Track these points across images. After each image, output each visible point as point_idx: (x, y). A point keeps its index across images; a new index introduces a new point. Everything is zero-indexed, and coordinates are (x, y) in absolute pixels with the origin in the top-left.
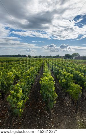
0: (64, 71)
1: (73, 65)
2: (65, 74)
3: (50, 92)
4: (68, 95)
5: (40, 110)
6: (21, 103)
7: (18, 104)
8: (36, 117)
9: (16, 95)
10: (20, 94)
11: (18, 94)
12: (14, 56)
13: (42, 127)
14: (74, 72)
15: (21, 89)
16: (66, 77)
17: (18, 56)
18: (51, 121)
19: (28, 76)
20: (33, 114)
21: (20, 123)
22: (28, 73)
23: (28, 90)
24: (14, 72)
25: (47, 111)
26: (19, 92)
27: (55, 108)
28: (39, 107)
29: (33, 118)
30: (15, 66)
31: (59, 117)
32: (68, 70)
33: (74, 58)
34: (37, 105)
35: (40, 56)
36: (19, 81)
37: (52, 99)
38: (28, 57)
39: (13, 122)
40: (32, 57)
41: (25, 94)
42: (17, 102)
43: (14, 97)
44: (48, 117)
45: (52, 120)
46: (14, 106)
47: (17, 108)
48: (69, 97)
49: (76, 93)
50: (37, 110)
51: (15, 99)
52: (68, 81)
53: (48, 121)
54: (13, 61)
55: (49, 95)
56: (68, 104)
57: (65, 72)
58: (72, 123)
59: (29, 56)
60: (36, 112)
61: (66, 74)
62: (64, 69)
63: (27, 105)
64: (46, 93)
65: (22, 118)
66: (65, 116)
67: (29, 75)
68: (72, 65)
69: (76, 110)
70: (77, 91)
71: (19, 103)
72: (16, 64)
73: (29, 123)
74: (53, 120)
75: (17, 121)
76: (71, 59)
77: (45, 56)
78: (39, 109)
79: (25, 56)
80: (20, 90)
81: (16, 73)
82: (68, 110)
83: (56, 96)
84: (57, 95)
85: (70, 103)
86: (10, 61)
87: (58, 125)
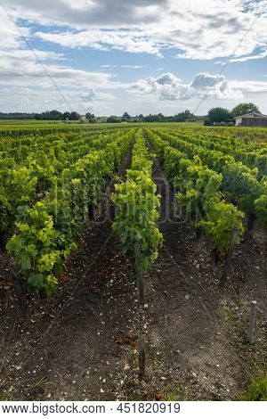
0: (197, 163)
1: (233, 143)
2: (197, 173)
3: (141, 227)
4: (203, 237)
5: (112, 281)
6: (50, 259)
7: (40, 261)
8: (100, 298)
9: (33, 235)
10: (48, 232)
11: (41, 233)
12: (37, 117)
13: (117, 324)
14: (227, 167)
15: (50, 217)
16: (199, 180)
17: (54, 116)
18: (145, 309)
19: (77, 181)
20: (91, 291)
21: (53, 313)
22: (78, 169)
23: (76, 221)
24: (35, 167)
25: (133, 283)
26: (45, 226)
27: (158, 274)
28: (111, 272)
29: (91, 302)
30: (41, 149)
31: (168, 300)
32: (212, 160)
33: (239, 121)
34: (106, 266)
35: (126, 114)
36: (47, 193)
37: (146, 245)
38: (84, 118)
39: (33, 312)
40: (99, 118)
41: (65, 233)
42: (39, 256)
43: (29, 240)
44: (135, 298)
45: (146, 306)
46: (27, 265)
47: (39, 272)
48: (207, 245)
49: (226, 231)
50: (104, 279)
51: (31, 248)
52: (206, 194)
53: (135, 310)
54: (34, 133)
55: (135, 234)
56: (199, 262)
57: (196, 168)
59: (89, 116)
60: (101, 286)
61: (200, 173)
62: (197, 157)
63: (75, 266)
64: (127, 228)
65: (61, 302)
66: (187, 297)
67: (79, 175)
68: (227, 144)
69: (223, 280)
70: (227, 225)
71: (45, 258)
72: (43, 141)
73: (80, 315)
74: (149, 306)
75: (43, 310)
76: (230, 125)
77: (141, 116)
78: (112, 277)
79: (74, 116)
80: (46, 222)
81: (41, 171)
82: (198, 280)
83: (157, 238)
84: (160, 235)
85: (206, 259)
86: (26, 133)
87: (163, 320)
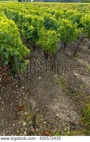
3: (14, 46)
4: (36, 49)
13: (11, 101)
16: (32, 21)
18: (23, 89)
25: (12, 77)
31: (32, 81)
44: (16, 85)
45: (23, 87)
49: (53, 44)
52: (37, 28)
53: (18, 91)
55: (14, 51)
56: (39, 61)
58: (51, 84)
61: (32, 18)
64: (7, 49)
66: (40, 78)
70: (53, 41)
76: (29, 2)
83: (27, 52)
85: (41, 59)
87: (33, 92)
